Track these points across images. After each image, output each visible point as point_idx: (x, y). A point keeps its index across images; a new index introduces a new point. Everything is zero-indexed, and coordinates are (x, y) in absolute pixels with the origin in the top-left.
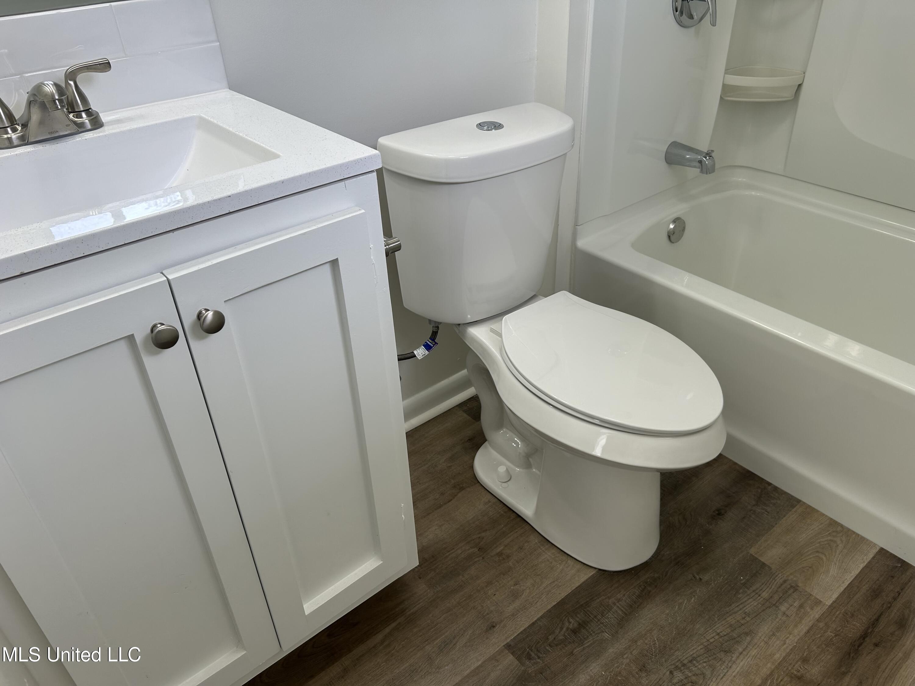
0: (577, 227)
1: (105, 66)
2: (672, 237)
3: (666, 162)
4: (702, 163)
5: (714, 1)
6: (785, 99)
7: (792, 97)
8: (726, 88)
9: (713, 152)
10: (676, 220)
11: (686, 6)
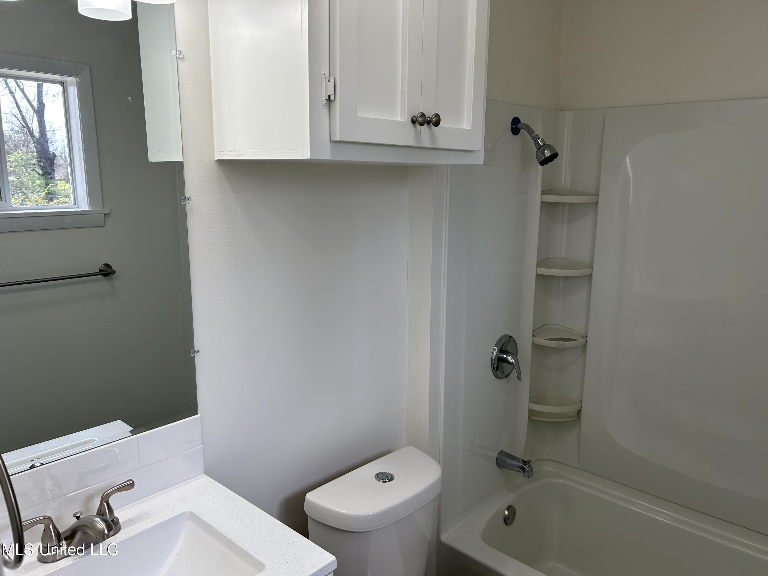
0: (440, 525)
1: (130, 485)
2: (508, 521)
3: (497, 465)
4: (523, 469)
5: (518, 365)
6: (571, 419)
7: (575, 418)
8: (531, 413)
9: (530, 461)
10: (509, 508)
11: (500, 366)
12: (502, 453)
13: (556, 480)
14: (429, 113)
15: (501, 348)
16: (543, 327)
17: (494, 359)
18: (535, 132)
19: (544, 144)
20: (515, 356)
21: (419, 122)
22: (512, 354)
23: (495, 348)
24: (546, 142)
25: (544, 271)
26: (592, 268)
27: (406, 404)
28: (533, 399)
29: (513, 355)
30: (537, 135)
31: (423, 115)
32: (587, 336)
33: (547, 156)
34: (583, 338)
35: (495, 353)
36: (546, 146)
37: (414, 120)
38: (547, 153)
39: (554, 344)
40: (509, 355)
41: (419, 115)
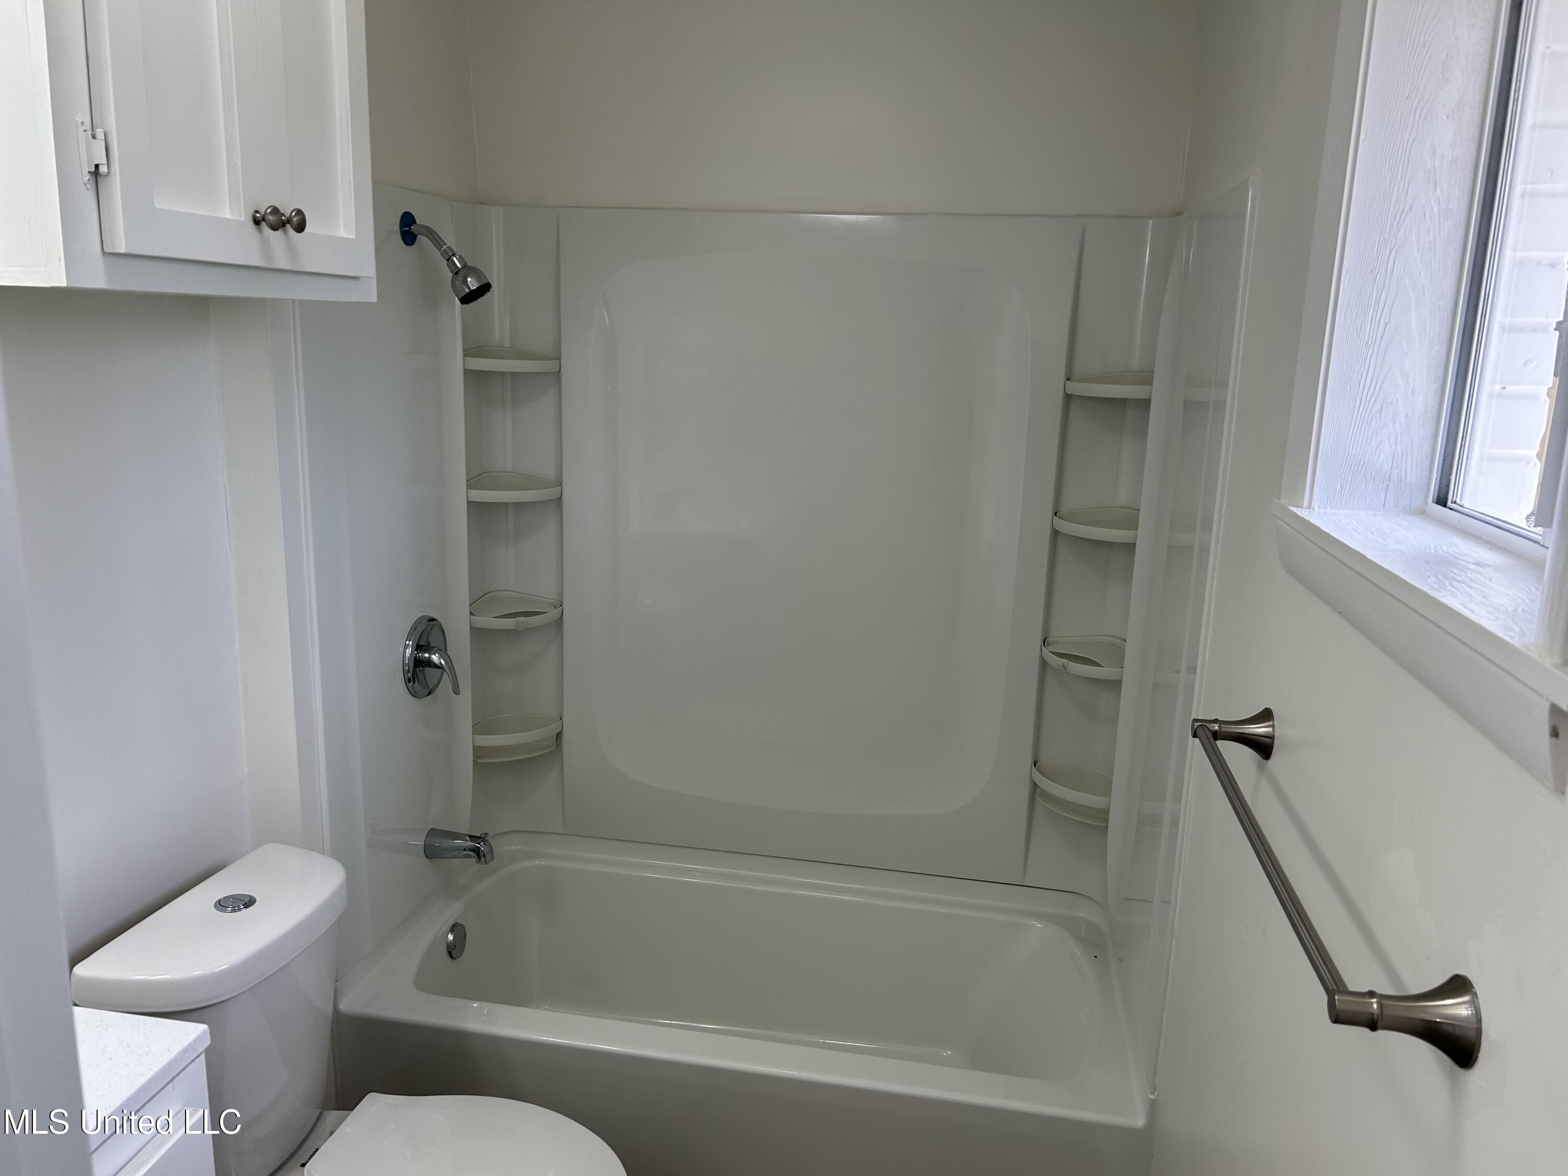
0: (337, 983)
2: (453, 951)
3: (427, 857)
4: (476, 851)
5: (451, 668)
6: (544, 752)
7: (554, 747)
8: (479, 752)
9: (486, 834)
10: (454, 928)
11: (420, 675)
12: (433, 832)
13: (528, 864)
14: (287, 209)
15: (418, 642)
16: (483, 598)
17: (407, 662)
18: (446, 242)
19: (465, 266)
20: (443, 652)
21: (270, 223)
22: (438, 649)
23: (407, 642)
24: (467, 262)
25: (480, 495)
26: (561, 485)
27: (246, 770)
28: (479, 727)
29: (440, 651)
30: (449, 248)
31: (275, 211)
32: (561, 605)
33: (472, 289)
34: (556, 608)
35: (409, 651)
36: (468, 269)
37: (258, 219)
38: (472, 283)
39: (509, 623)
40: (433, 651)
41: (269, 210)
